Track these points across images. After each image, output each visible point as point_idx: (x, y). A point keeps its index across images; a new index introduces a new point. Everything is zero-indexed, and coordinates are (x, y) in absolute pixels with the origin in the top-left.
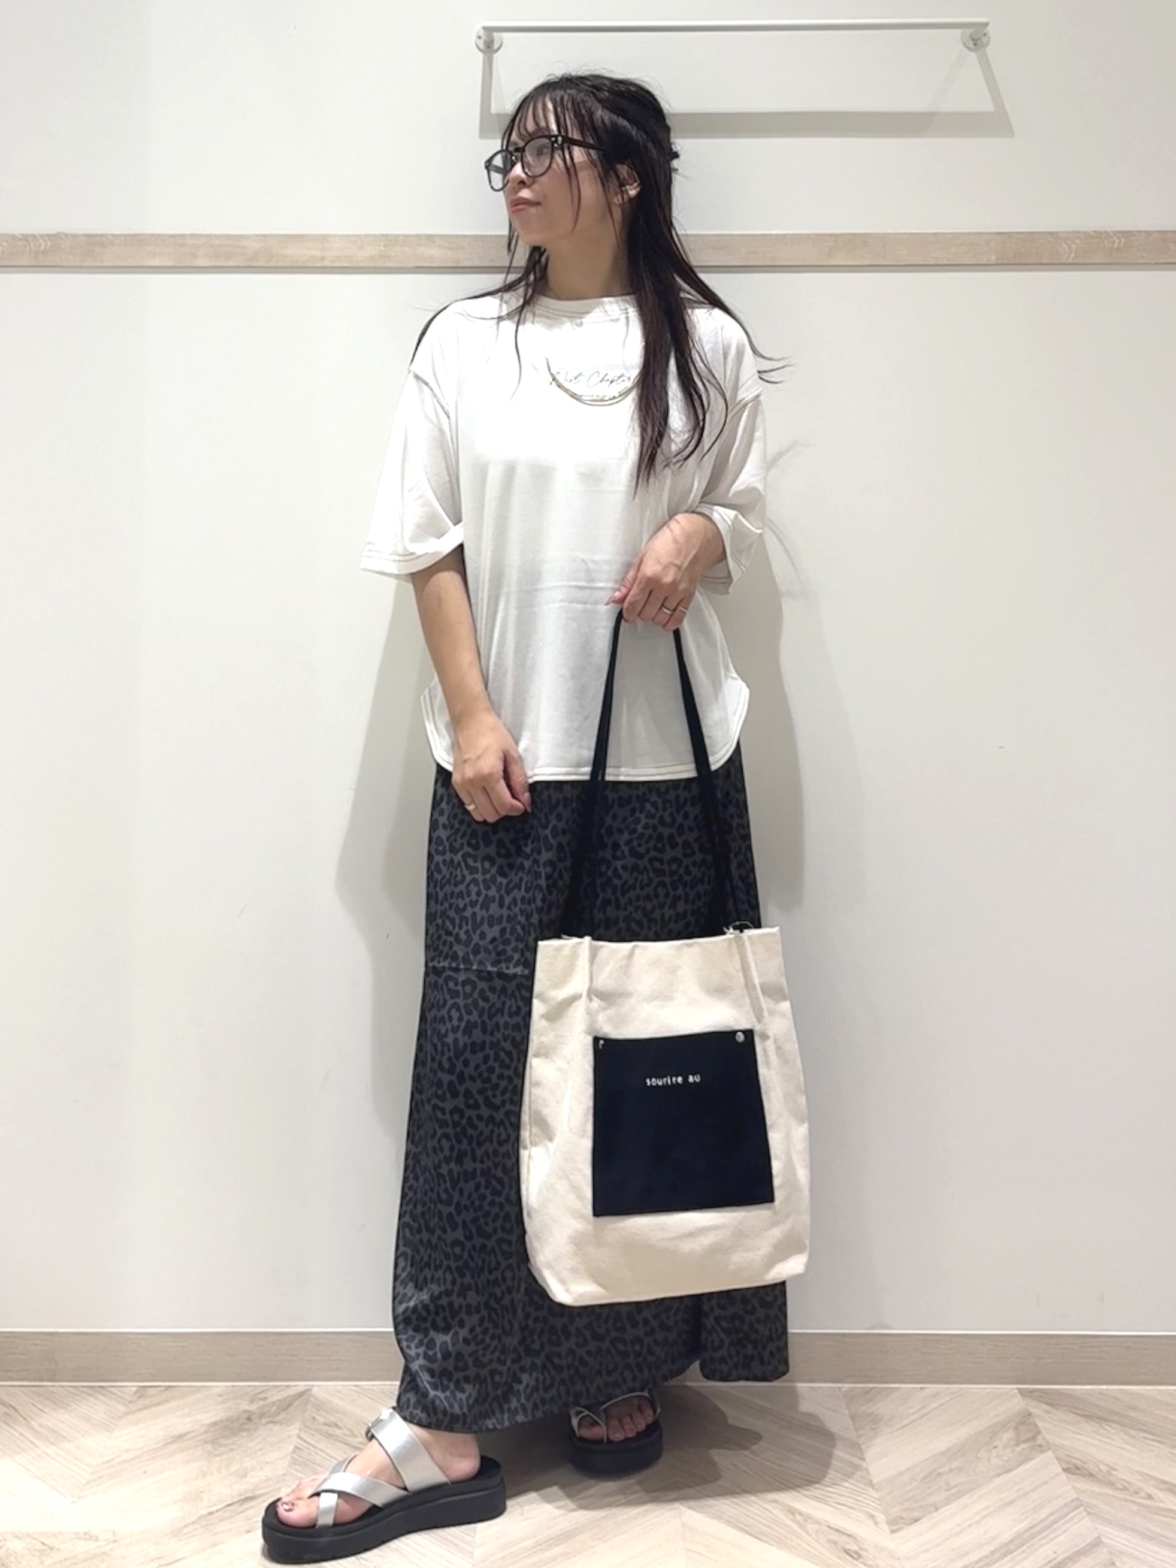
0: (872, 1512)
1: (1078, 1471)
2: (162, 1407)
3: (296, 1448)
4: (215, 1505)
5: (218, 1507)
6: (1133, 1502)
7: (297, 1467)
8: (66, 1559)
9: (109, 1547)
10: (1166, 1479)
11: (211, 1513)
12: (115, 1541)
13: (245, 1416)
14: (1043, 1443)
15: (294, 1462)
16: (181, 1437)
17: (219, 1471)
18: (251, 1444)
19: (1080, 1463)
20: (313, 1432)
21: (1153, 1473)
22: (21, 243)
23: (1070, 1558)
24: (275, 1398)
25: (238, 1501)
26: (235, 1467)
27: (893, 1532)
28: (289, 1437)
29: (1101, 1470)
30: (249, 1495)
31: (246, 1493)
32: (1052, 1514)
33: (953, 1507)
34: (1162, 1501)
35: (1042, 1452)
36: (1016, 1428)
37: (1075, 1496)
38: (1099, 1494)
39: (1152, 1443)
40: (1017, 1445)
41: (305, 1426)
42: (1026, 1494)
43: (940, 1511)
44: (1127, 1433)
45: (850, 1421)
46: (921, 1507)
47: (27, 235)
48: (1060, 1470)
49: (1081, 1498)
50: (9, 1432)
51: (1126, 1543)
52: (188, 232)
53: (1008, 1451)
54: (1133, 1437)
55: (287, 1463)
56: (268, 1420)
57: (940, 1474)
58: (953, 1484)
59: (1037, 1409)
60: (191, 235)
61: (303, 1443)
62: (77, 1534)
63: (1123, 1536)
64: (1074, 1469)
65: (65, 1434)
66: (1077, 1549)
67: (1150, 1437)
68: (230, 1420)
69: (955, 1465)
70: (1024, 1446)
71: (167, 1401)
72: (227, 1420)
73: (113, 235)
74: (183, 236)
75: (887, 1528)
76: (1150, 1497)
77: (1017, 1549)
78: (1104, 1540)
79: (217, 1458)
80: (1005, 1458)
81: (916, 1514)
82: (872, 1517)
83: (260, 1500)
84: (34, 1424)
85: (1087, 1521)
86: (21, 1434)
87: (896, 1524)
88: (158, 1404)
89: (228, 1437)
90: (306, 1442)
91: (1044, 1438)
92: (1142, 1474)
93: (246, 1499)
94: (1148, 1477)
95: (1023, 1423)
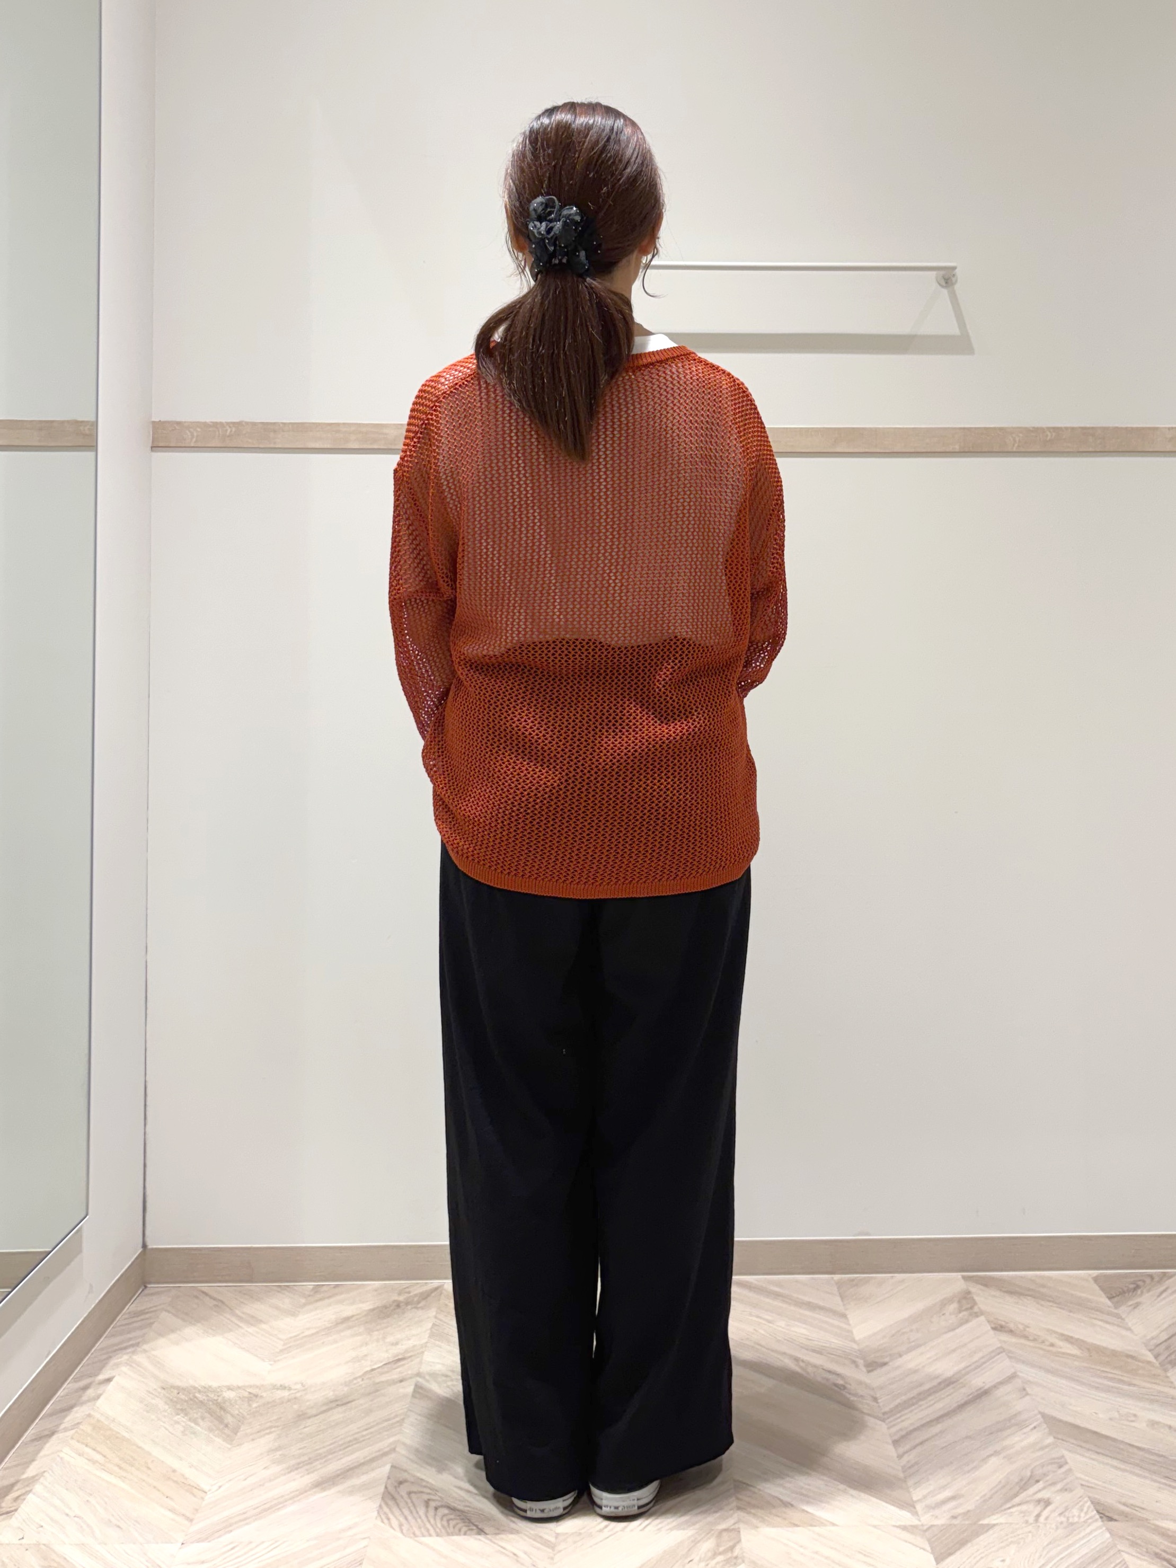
0: (854, 1358)
1: (1002, 1329)
2: (333, 1299)
3: (434, 1325)
4: (376, 1364)
5: (378, 1366)
6: (1040, 1348)
7: (436, 1338)
8: (268, 1403)
9: (298, 1395)
10: (1066, 1333)
11: (373, 1370)
12: (303, 1390)
13: (395, 1304)
14: (978, 1310)
15: (432, 1335)
16: (348, 1319)
17: (378, 1341)
18: (400, 1323)
19: (1004, 1324)
21: (1058, 1330)
22: (213, 429)
24: (416, 1292)
25: (393, 1362)
26: (390, 1339)
27: (869, 1372)
28: (428, 1318)
29: (1018, 1328)
30: (400, 1357)
31: (398, 1355)
32: (983, 1357)
33: (913, 1353)
34: (1061, 1348)
35: (977, 1316)
36: (959, 1302)
37: (999, 1345)
38: (1017, 1344)
39: (1055, 1309)
40: (960, 1312)
41: (442, 1311)
42: (965, 1345)
43: (902, 1357)
44: (1040, 1303)
45: (838, 1299)
46: (890, 1355)
47: (217, 423)
48: (989, 1328)
49: (1003, 1346)
51: (1035, 1376)
53: (952, 1317)
54: (1042, 1305)
55: (427, 1335)
56: (413, 1306)
57: (903, 1333)
58: (914, 1340)
59: (976, 1287)
62: (275, 1387)
63: (1033, 1371)
64: (999, 1328)
65: (261, 1318)
66: (999, 1380)
67: (1055, 1305)
69: (915, 1326)
70: (964, 1313)
71: (336, 1295)
72: (385, 1307)
73: (283, 424)
76: (1052, 1345)
78: (1018, 1373)
79: (376, 1333)
80: (950, 1321)
81: (884, 1360)
82: (854, 1362)
83: (409, 1360)
84: (238, 1312)
85: (1007, 1362)
86: (232, 1321)
87: (870, 1367)
88: (330, 1297)
89: (384, 1318)
90: (441, 1320)
91: (979, 1308)
92: (1048, 1330)
93: (399, 1360)
94: (1052, 1332)
95: (965, 1298)
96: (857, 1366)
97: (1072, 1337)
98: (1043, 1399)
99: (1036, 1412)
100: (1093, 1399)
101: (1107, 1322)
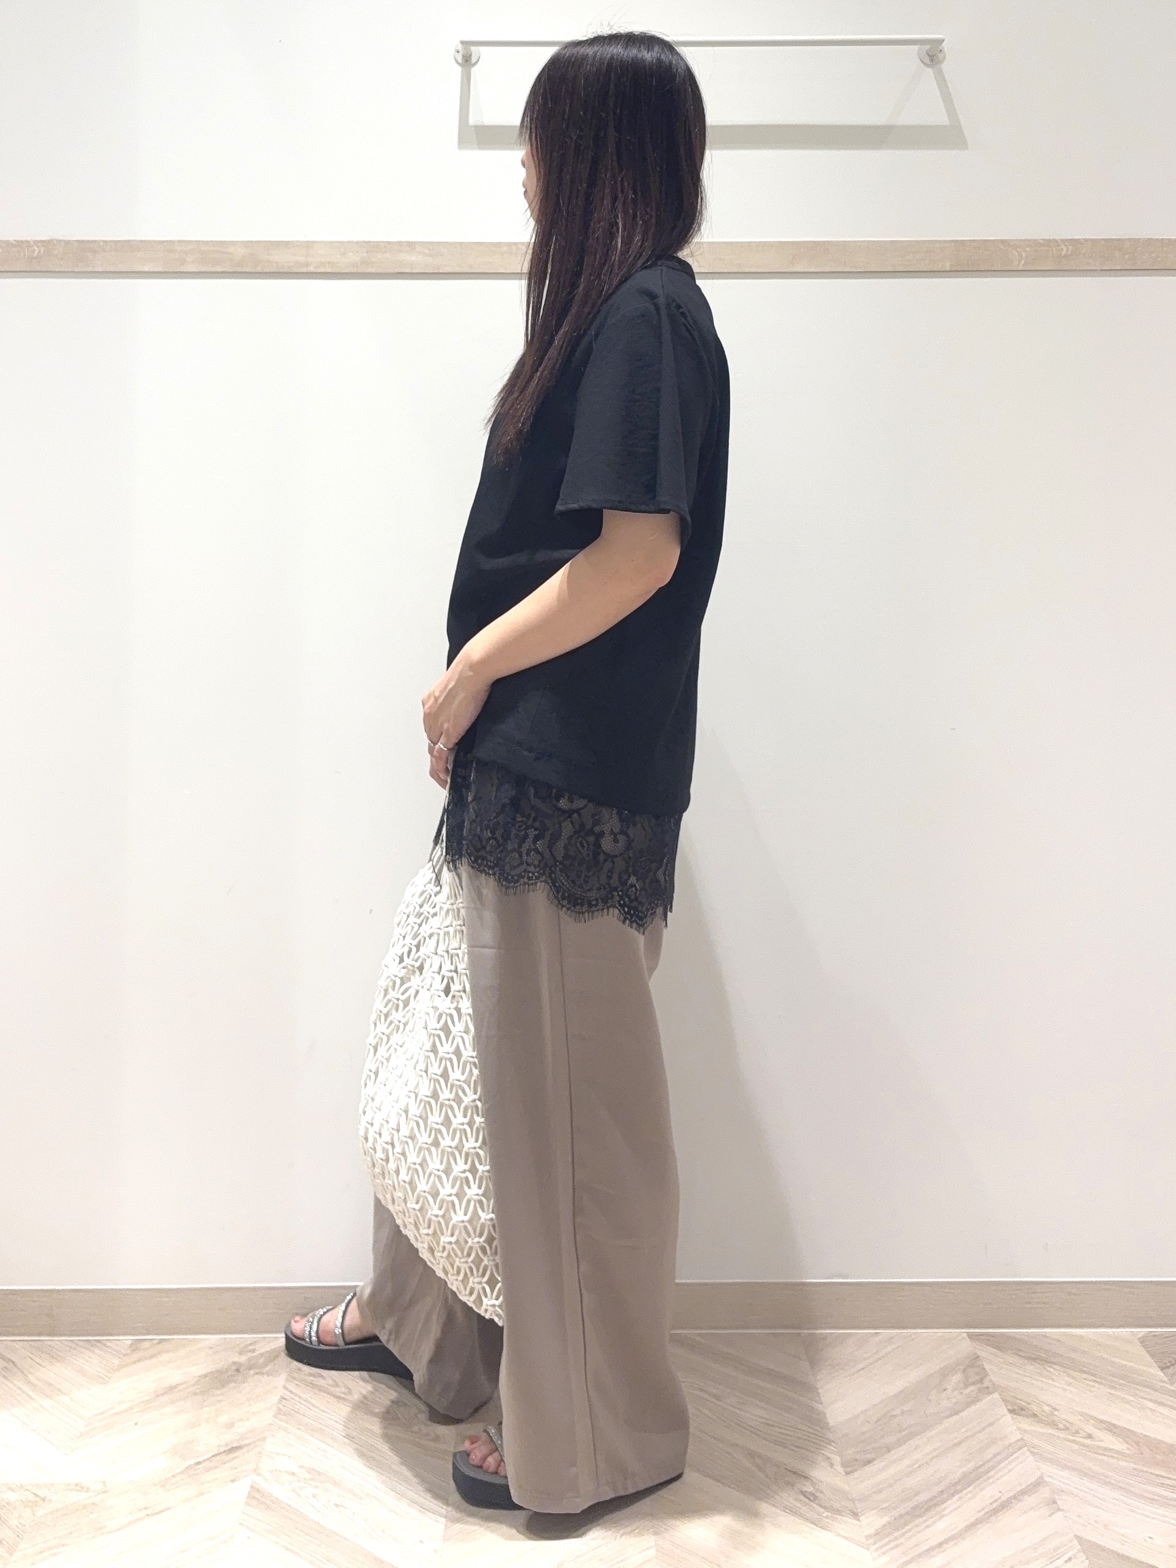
0: (828, 1453)
1: (1024, 1412)
2: (154, 1360)
3: (282, 1398)
4: (202, 1455)
5: (205, 1458)
6: (1074, 1441)
7: (283, 1417)
8: (57, 1510)
9: (99, 1498)
10: (1108, 1419)
11: (199, 1463)
12: (105, 1492)
13: (234, 1368)
14: (990, 1384)
15: (279, 1412)
16: (171, 1389)
17: (207, 1421)
18: (239, 1395)
19: (1024, 1404)
20: (298, 1383)
21: (1095, 1414)
22: (15, 249)
23: (1015, 1497)
24: (263, 1350)
25: (224, 1452)
26: (223, 1419)
27: (847, 1473)
28: (276, 1388)
29: (1044, 1411)
30: (234, 1446)
31: (232, 1442)
32: (998, 1454)
33: (905, 1447)
34: (1102, 1441)
35: (990, 1393)
36: (964, 1371)
37: (1020, 1436)
38: (1043, 1434)
39: (1091, 1383)
40: (966, 1386)
41: (291, 1377)
42: (974, 1435)
43: (893, 1452)
44: (1069, 1375)
45: (809, 1366)
46: (874, 1449)
47: (22, 242)
48: (1006, 1410)
49: (1027, 1437)
50: (6, 1386)
51: (1067, 1482)
52: (177, 239)
53: (956, 1393)
54: (1072, 1377)
55: (273, 1413)
56: (258, 1371)
57: (895, 1416)
58: (905, 1427)
59: (985, 1352)
60: (179, 241)
61: (288, 1393)
62: (69, 1484)
63: (1065, 1474)
64: (1018, 1410)
65: (59, 1386)
66: (1019, 1489)
67: (1092, 1379)
68: (220, 1372)
69: (906, 1408)
70: (972, 1388)
71: (159, 1353)
73: (104, 241)
74: (172, 242)
75: (840, 1469)
76: (1090, 1436)
77: (966, 1489)
78: (1045, 1478)
79: (206, 1408)
80: (954, 1400)
81: (869, 1456)
82: (828, 1457)
83: (245, 1450)
84: (31, 1377)
85: (1030, 1461)
86: (20, 1388)
87: (851, 1466)
88: (152, 1357)
89: (218, 1388)
90: (291, 1392)
91: (991, 1380)
92: (1082, 1414)
93: (233, 1450)
94: (1088, 1417)
95: (972, 1366)
96: (832, 1465)
97: (1115, 1426)
98: (1079, 1516)
99: (1072, 1535)
100: (1148, 1517)
101: (1161, 1404)
